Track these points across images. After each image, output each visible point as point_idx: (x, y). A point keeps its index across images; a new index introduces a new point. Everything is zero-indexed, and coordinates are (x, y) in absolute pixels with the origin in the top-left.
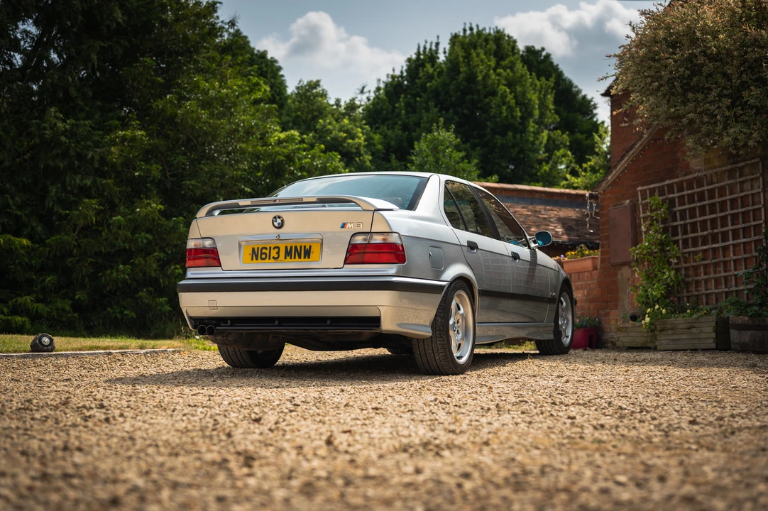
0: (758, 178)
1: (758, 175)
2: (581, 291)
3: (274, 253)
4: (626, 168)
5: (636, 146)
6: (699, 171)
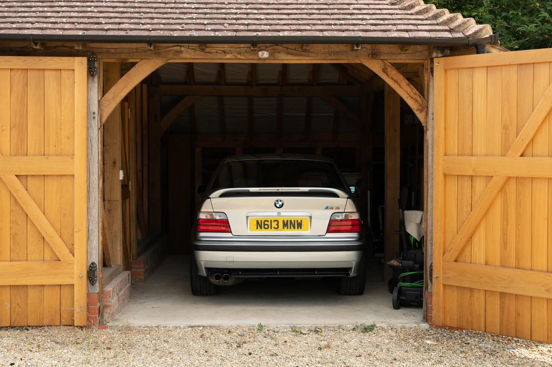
3: (274, 224)
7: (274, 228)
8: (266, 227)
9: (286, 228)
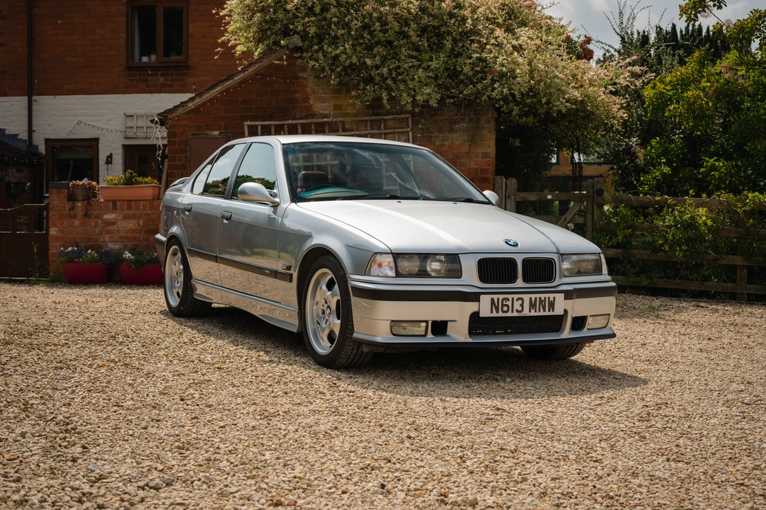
0: (408, 132)
1: (409, 129)
2: (134, 221)
4: (215, 98)
5: (236, 78)
6: (326, 116)
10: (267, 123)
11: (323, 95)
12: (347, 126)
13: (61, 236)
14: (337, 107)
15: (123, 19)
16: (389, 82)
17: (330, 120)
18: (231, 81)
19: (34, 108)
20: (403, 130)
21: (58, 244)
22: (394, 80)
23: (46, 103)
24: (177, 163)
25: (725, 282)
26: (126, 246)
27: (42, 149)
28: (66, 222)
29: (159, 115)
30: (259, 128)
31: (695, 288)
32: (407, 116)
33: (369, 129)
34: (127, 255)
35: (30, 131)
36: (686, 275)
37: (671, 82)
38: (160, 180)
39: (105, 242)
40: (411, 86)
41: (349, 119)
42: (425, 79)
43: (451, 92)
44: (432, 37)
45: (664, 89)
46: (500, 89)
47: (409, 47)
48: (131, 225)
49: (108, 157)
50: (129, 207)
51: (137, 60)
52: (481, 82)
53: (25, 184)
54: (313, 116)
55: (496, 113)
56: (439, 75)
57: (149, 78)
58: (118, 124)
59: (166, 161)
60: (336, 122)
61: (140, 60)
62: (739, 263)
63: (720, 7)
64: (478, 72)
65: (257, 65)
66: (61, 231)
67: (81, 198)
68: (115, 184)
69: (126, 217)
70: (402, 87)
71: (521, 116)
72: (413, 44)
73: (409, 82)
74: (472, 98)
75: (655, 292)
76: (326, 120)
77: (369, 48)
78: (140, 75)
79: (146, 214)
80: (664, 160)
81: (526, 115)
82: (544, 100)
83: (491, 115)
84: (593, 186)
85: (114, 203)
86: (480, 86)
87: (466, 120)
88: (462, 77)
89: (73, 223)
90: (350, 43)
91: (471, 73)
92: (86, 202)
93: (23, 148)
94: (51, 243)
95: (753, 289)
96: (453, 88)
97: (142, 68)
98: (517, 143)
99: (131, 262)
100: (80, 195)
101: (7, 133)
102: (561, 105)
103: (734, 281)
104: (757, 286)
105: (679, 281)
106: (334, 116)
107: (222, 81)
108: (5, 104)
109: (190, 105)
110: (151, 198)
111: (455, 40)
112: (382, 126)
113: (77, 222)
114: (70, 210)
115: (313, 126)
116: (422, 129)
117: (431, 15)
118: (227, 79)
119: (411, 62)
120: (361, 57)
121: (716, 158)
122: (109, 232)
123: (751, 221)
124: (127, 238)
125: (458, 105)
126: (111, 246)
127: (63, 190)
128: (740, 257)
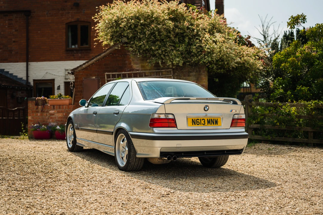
1: (171, 75)
3: (203, 122)
7: (203, 124)
8: (198, 123)
9: (209, 124)
10: (114, 73)
11: (137, 62)
12: (146, 74)
13: (33, 120)
14: (142, 67)
15: (64, 31)
16: (162, 56)
17: (139, 72)
18: (100, 56)
19: (29, 67)
20: (169, 76)
21: (32, 123)
22: (164, 56)
23: (34, 65)
24: (79, 90)
25: (303, 138)
26: (58, 124)
27: (32, 84)
28: (34, 114)
29: (71, 70)
30: (111, 75)
31: (291, 141)
32: (171, 70)
33: (155, 75)
34: (58, 127)
35: (27, 76)
36: (287, 135)
37: (283, 54)
38: (72, 97)
39: (50, 122)
40: (171, 58)
41: (147, 71)
42: (177, 55)
43: (188, 60)
44: (180, 37)
45: (281, 57)
46: (207, 59)
47: (170, 42)
48: (60, 115)
49: (58, 87)
50: (60, 108)
51: (70, 47)
52: (200, 56)
53: (24, 98)
54: (133, 70)
55: (207, 69)
56: (183, 53)
57: (75, 54)
58: (62, 73)
59: (74, 89)
60: (142, 73)
61: (71, 47)
62: (309, 130)
63: (304, 23)
64: (199, 52)
65: (110, 50)
66: (33, 118)
67: (40, 104)
68: (54, 99)
69: (58, 112)
70: (168, 58)
71: (217, 69)
72: (172, 40)
73: (170, 56)
74: (197, 62)
75: (274, 142)
76: (138, 72)
77: (154, 42)
78: (71, 53)
79: (66, 111)
80: (281, 87)
81: (220, 69)
82: (226, 63)
83: (205, 69)
84: (248, 99)
85: (54, 106)
86: (199, 57)
87: (195, 71)
88: (192, 54)
89: (38, 114)
90: (146, 40)
91: (196, 52)
92: (42, 106)
93: (24, 83)
94: (29, 122)
95: (316, 141)
96: (189, 58)
97: (72, 50)
98: (217, 80)
99: (60, 130)
100: (40, 103)
101: (18, 77)
102: (233, 64)
103: (308, 138)
104: (317, 140)
105: (284, 138)
106: (141, 70)
107: (96, 56)
108: (17, 66)
109: (84, 66)
110: (68, 104)
111: (190, 39)
112: (161, 74)
113: (39, 114)
114: (36, 109)
115: (133, 75)
116: (177, 75)
117: (180, 28)
118: (99, 55)
119: (171, 48)
120: (150, 46)
121: (301, 86)
122: (51, 118)
123: (314, 112)
124: (59, 121)
125: (191, 65)
126: (52, 124)
127: (34, 101)
128: (310, 128)
